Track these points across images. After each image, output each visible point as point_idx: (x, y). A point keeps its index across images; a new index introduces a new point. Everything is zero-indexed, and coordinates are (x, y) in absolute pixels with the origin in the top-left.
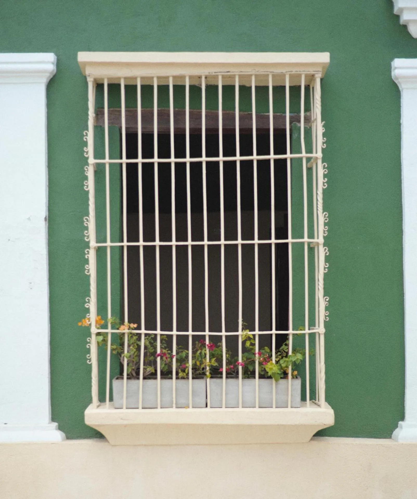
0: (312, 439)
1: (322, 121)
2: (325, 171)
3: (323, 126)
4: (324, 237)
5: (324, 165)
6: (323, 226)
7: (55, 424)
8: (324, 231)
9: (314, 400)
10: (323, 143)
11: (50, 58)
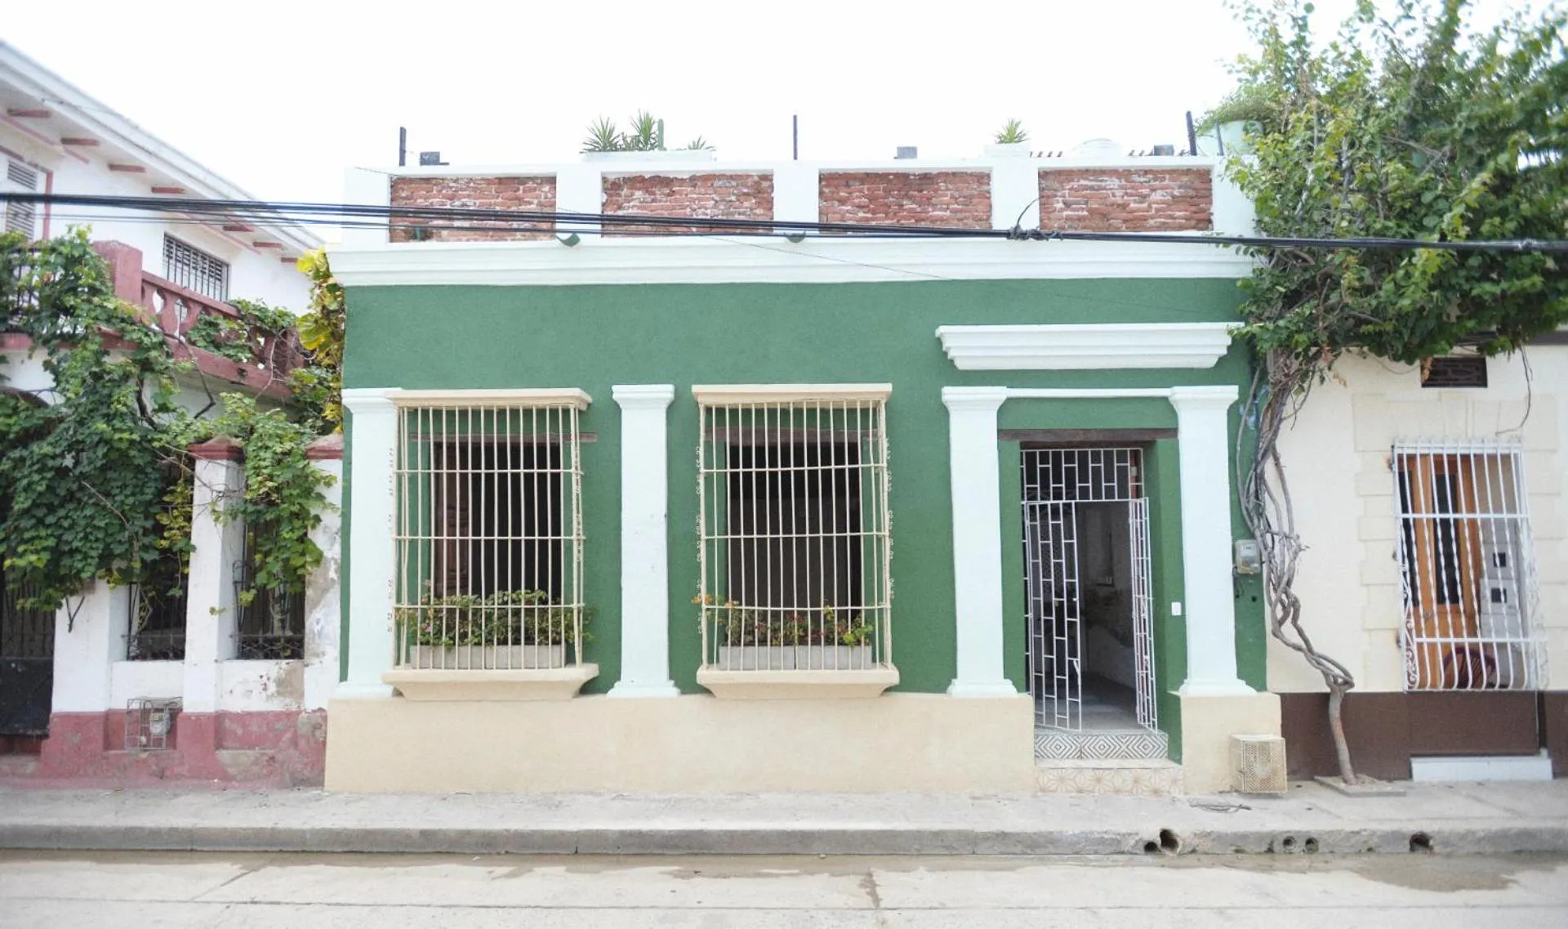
0: (882, 694)
2: (890, 478)
4: (890, 531)
5: (889, 473)
6: (888, 523)
7: (672, 682)
8: (890, 526)
9: (883, 662)
10: (888, 455)
11: (670, 388)
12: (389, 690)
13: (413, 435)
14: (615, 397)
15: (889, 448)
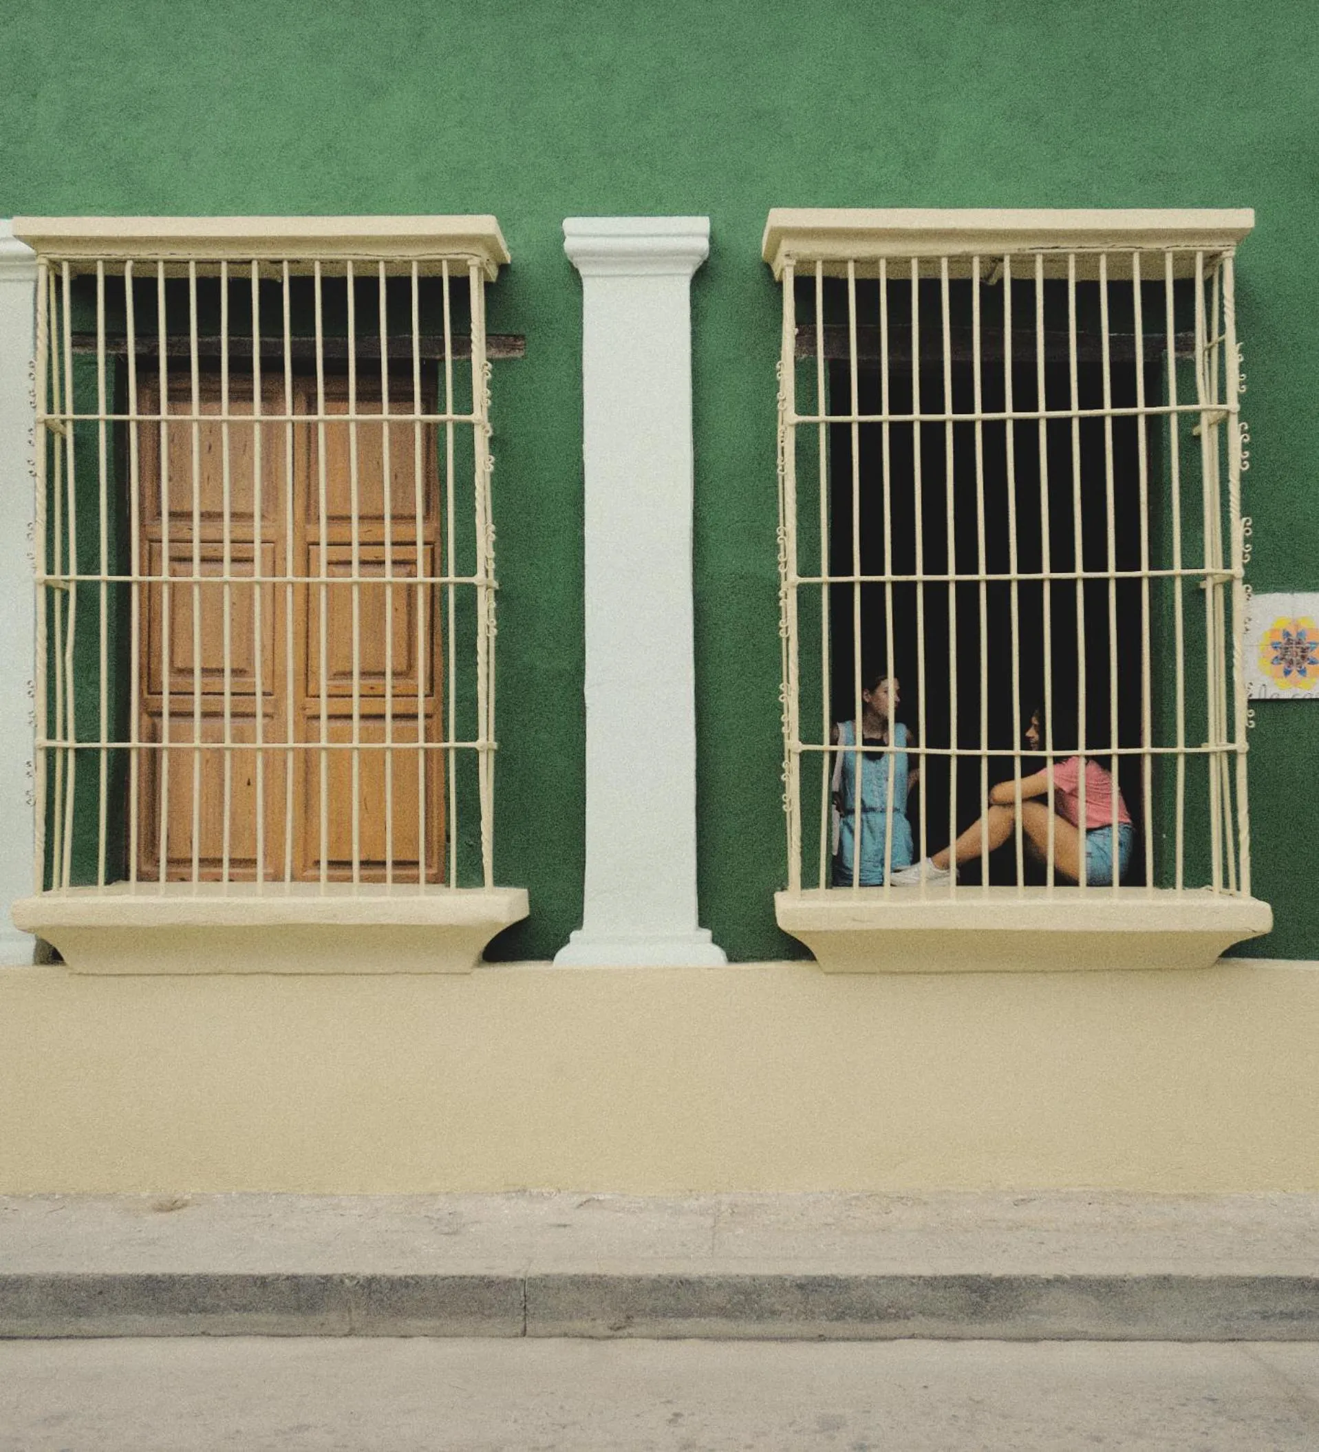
0: (1217, 962)
1: (1238, 341)
2: (1245, 437)
3: (1241, 351)
4: (1245, 566)
5: (1243, 426)
6: (1241, 545)
7: (707, 934)
8: (1244, 553)
9: (1209, 886)
10: (1241, 384)
11: (702, 224)
12: (28, 946)
13: (84, 336)
14: (570, 245)
15: (1242, 367)
